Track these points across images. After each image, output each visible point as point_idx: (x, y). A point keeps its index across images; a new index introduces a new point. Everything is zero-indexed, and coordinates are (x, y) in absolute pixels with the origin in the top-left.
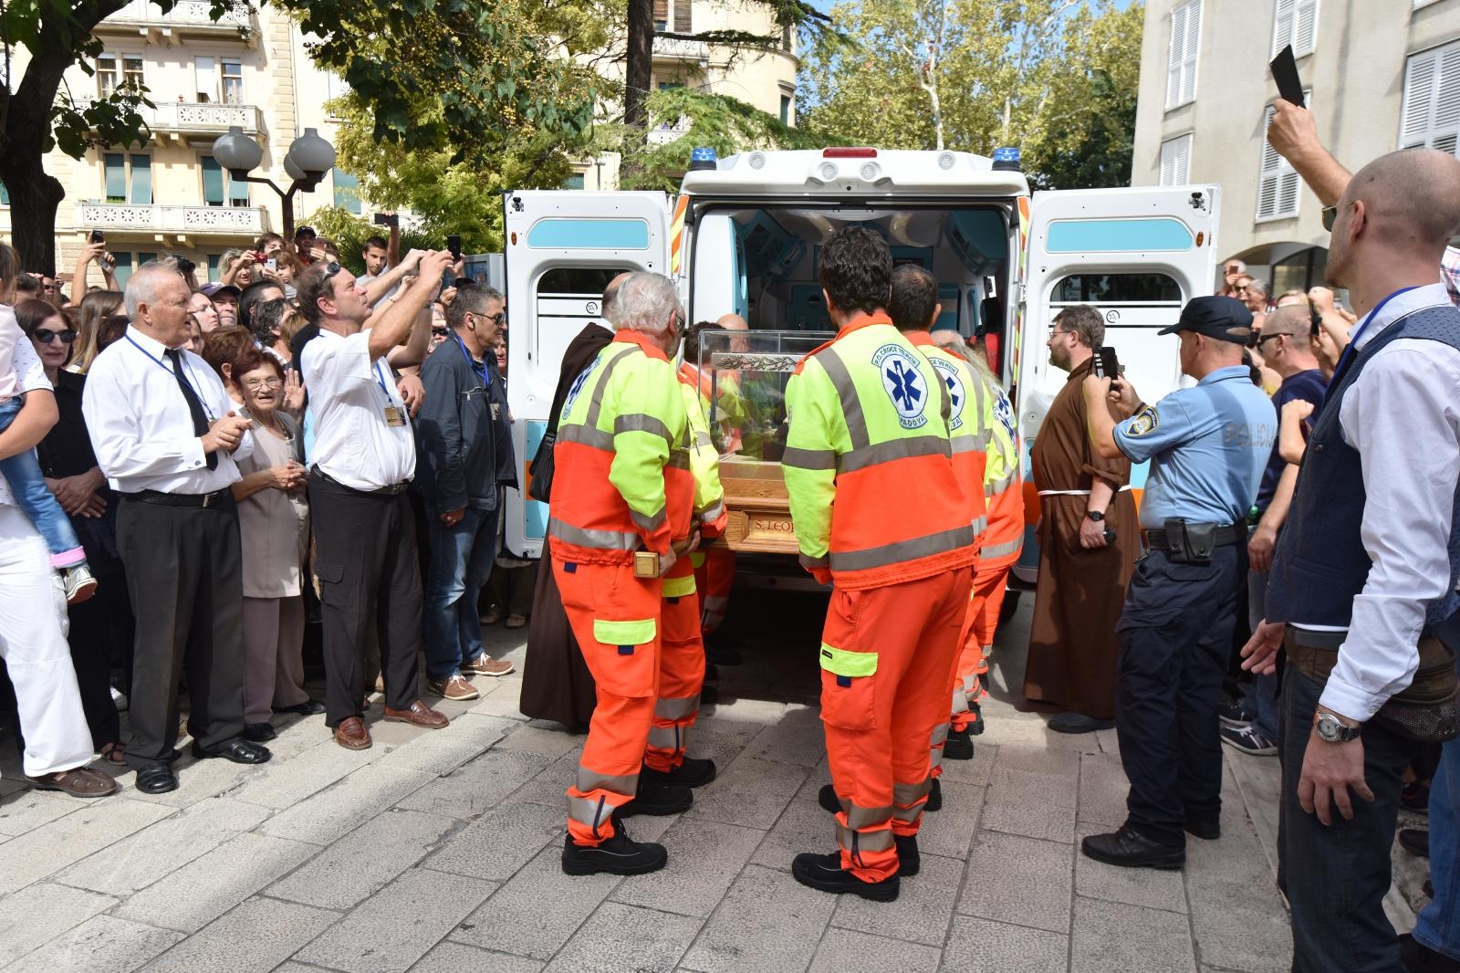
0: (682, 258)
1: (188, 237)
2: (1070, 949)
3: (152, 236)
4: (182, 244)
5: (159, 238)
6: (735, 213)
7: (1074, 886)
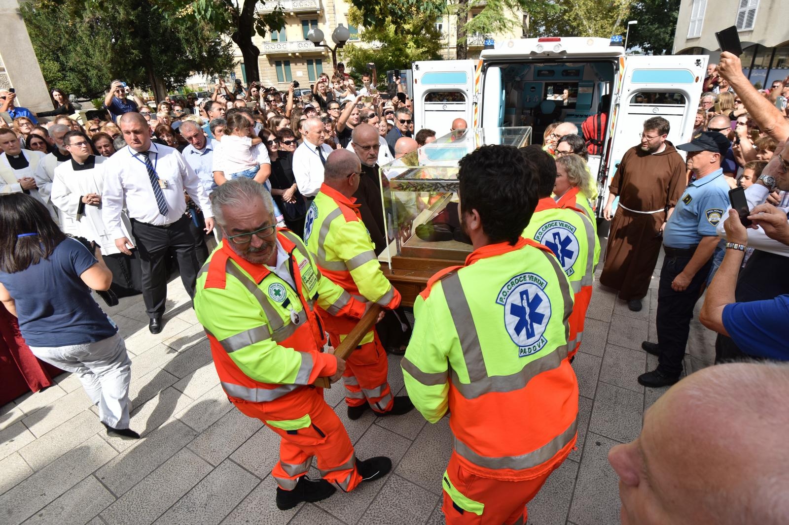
0: (480, 86)
1: (300, 53)
2: (602, 363)
3: (287, 54)
4: (297, 56)
5: (290, 55)
6: (501, 66)
7: (607, 339)
